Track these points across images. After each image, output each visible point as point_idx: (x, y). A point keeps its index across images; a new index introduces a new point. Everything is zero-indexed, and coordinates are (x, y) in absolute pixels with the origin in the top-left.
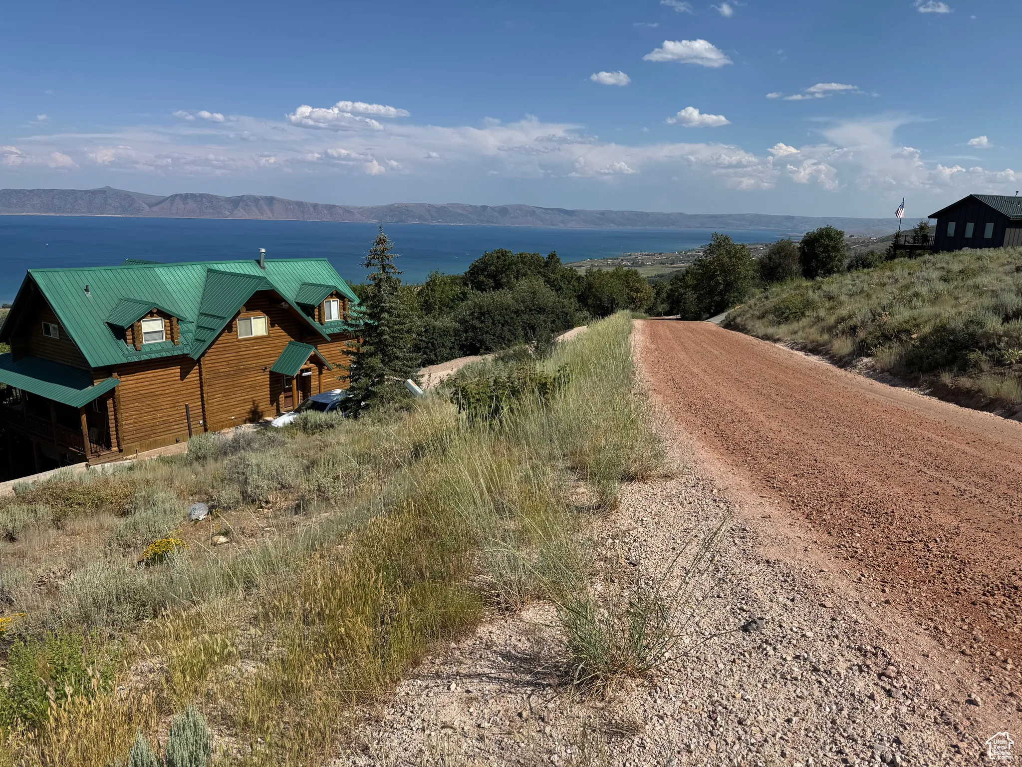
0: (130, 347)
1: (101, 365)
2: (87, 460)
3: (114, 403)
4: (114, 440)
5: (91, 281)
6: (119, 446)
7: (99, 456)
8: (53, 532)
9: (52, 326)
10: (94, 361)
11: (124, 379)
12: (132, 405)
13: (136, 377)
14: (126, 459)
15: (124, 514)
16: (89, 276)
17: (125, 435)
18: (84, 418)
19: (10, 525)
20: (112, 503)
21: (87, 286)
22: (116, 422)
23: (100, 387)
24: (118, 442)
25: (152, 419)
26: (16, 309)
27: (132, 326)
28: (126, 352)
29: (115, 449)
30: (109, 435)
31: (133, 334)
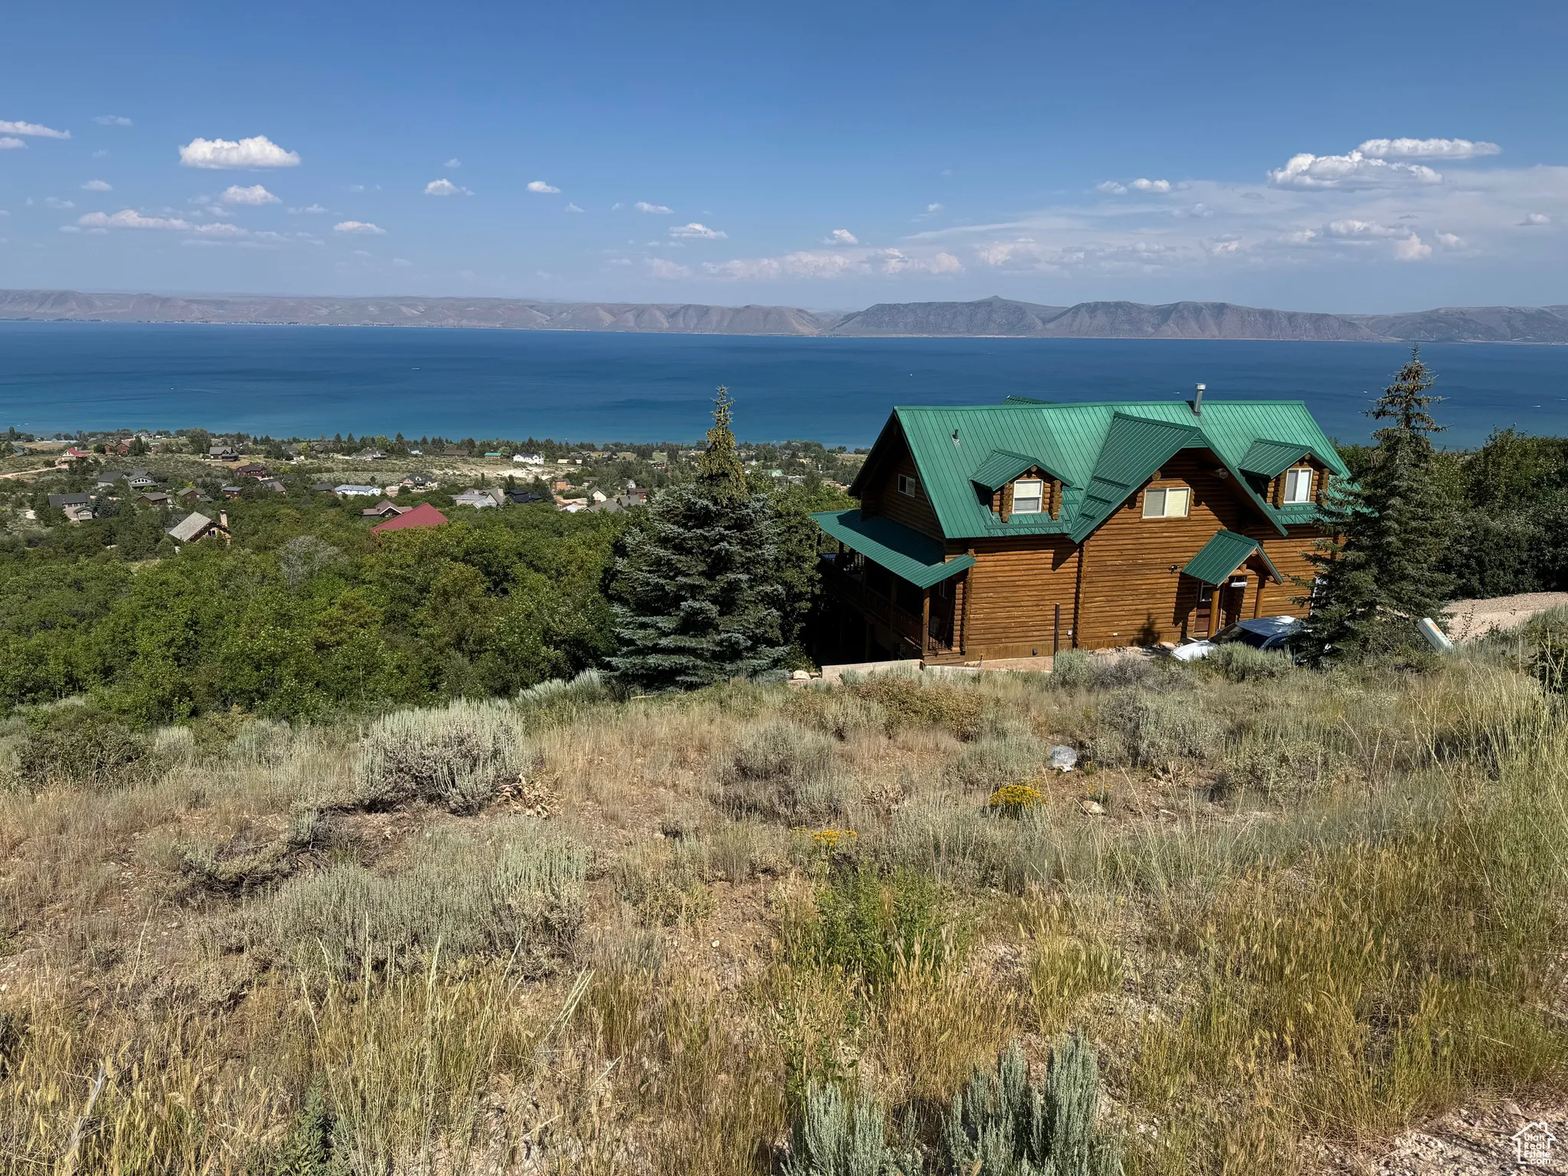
0: (995, 516)
1: (957, 536)
2: (922, 658)
3: (964, 588)
4: (957, 638)
5: (962, 423)
6: (961, 646)
7: (936, 655)
8: (883, 740)
9: (910, 479)
10: (950, 531)
11: (981, 559)
12: (985, 595)
13: (996, 558)
14: (968, 665)
15: (965, 737)
16: (964, 418)
17: (971, 632)
18: (927, 601)
19: (841, 720)
20: (952, 719)
21: (956, 431)
22: (963, 613)
23: (951, 564)
24: (962, 640)
25: (1007, 618)
26: (875, 455)
27: (1002, 489)
28: (989, 523)
29: (956, 649)
30: (952, 629)
31: (1002, 499)
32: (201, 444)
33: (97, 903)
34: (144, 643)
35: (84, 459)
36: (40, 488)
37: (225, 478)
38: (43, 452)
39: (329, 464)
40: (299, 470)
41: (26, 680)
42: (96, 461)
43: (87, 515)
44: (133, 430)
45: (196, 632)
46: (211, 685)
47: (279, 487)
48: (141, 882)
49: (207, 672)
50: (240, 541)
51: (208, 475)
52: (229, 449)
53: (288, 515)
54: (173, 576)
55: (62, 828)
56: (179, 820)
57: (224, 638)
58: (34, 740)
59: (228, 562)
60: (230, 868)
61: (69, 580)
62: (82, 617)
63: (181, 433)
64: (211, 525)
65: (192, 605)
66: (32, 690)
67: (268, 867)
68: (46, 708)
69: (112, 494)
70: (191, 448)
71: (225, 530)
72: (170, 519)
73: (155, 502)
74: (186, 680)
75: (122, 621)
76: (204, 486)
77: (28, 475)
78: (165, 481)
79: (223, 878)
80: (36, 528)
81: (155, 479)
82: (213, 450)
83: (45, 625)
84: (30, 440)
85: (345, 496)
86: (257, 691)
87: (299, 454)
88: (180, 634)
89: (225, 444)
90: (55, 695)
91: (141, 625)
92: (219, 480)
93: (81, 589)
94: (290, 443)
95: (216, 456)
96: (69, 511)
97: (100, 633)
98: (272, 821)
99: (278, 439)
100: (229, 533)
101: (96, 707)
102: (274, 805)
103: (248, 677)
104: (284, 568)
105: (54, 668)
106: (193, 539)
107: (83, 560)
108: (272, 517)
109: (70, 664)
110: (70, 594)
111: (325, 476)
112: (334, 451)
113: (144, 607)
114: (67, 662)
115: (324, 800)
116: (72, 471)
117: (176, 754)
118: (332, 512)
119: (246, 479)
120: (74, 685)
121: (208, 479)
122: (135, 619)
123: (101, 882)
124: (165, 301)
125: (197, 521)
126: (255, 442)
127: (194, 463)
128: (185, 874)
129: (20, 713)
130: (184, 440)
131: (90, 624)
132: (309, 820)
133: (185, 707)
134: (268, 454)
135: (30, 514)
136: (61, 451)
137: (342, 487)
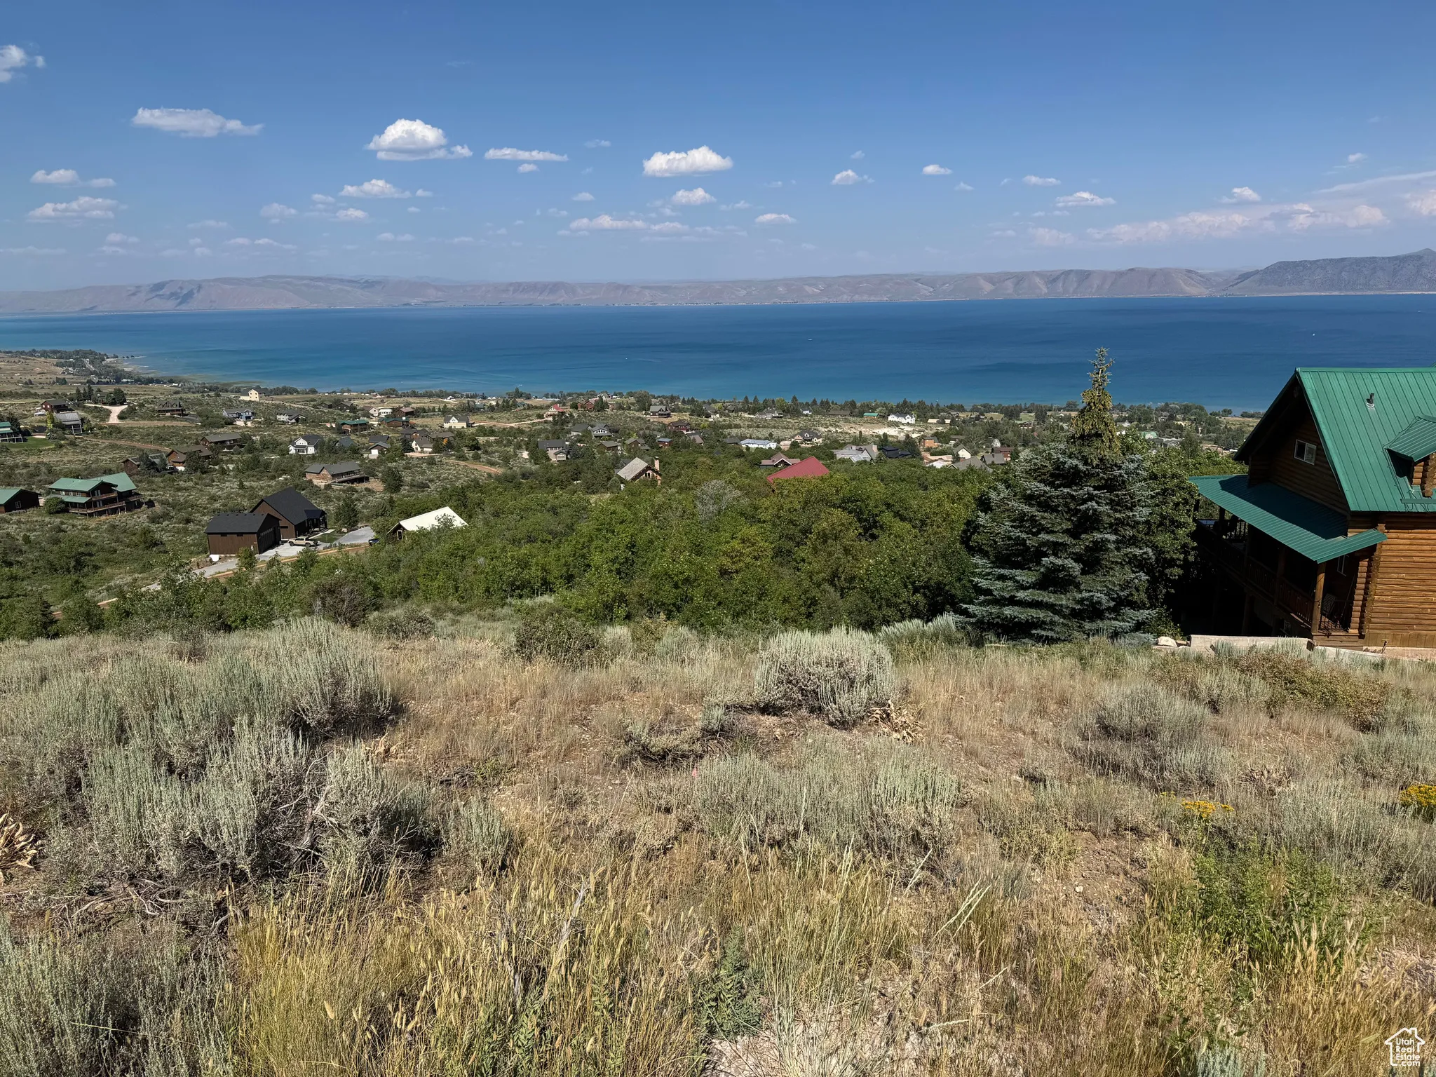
0: (1416, 490)
1: (1365, 508)
2: (1311, 637)
3: (1370, 566)
4: (1355, 619)
5: (1379, 386)
6: (1360, 628)
7: (1328, 636)
8: (1263, 718)
9: (1308, 445)
10: (1356, 502)
11: (1394, 535)
12: (1395, 575)
13: (1413, 535)
14: (1367, 650)
15: (1365, 727)
16: (1377, 381)
17: (1374, 615)
18: (1321, 578)
19: (1216, 692)
20: (1349, 706)
21: (1372, 395)
22: (1366, 593)
23: (1355, 539)
24: (1361, 622)
25: (1422, 603)
26: (1269, 421)
27: (1426, 460)
28: (1407, 497)
29: (1354, 631)
30: (1350, 610)
31: (1425, 471)
32: (644, 404)
33: (565, 755)
34: (597, 558)
35: (563, 413)
36: (532, 435)
37: (660, 431)
38: (536, 407)
39: (737, 422)
40: (714, 426)
41: (515, 580)
42: (571, 415)
43: (562, 457)
44: (597, 392)
45: (633, 553)
46: (641, 596)
47: (699, 440)
48: (595, 745)
49: (640, 585)
50: (667, 483)
51: (648, 428)
52: (664, 408)
53: (704, 463)
54: (619, 508)
55: (544, 695)
56: (622, 699)
57: (653, 559)
58: (526, 625)
59: (659, 499)
60: (659, 743)
61: (549, 506)
62: (555, 534)
63: (630, 394)
64: (648, 468)
65: (632, 531)
66: (520, 588)
67: (686, 747)
68: (528, 602)
69: (580, 441)
70: (637, 407)
71: (657, 472)
72: (618, 463)
73: (609, 448)
74: (624, 590)
75: (582, 541)
76: (645, 437)
77: (525, 425)
78: (617, 432)
79: (653, 750)
80: (528, 465)
81: (610, 431)
82: (653, 408)
83: (531, 540)
84: (528, 398)
85: (748, 448)
86: (674, 605)
87: (716, 413)
88: (622, 554)
89: (662, 403)
90: (534, 593)
91: (594, 544)
92: (655, 433)
93: (556, 514)
94: (709, 404)
95: (654, 413)
96: (551, 453)
97: (566, 549)
98: (689, 709)
99: (700, 400)
100: (660, 475)
101: (559, 605)
102: (691, 697)
103: (668, 593)
104: (699, 505)
105: (534, 573)
106: (634, 479)
107: (559, 492)
108: (692, 464)
109: (546, 571)
110: (549, 516)
111: (734, 431)
112: (741, 410)
113: (599, 530)
114: (544, 569)
115: (730, 698)
116: (555, 423)
117: (617, 649)
118: (737, 461)
119: (675, 432)
120: (547, 587)
121: (647, 432)
122: (591, 540)
123: (569, 740)
124: (626, 288)
125: (638, 465)
126: (684, 402)
127: (638, 418)
128: (626, 742)
129: (511, 605)
130: (632, 399)
131: (560, 541)
132: (718, 712)
133: (622, 612)
134: (692, 413)
135: (525, 455)
136: (548, 407)
137: (747, 441)
